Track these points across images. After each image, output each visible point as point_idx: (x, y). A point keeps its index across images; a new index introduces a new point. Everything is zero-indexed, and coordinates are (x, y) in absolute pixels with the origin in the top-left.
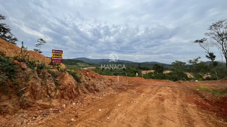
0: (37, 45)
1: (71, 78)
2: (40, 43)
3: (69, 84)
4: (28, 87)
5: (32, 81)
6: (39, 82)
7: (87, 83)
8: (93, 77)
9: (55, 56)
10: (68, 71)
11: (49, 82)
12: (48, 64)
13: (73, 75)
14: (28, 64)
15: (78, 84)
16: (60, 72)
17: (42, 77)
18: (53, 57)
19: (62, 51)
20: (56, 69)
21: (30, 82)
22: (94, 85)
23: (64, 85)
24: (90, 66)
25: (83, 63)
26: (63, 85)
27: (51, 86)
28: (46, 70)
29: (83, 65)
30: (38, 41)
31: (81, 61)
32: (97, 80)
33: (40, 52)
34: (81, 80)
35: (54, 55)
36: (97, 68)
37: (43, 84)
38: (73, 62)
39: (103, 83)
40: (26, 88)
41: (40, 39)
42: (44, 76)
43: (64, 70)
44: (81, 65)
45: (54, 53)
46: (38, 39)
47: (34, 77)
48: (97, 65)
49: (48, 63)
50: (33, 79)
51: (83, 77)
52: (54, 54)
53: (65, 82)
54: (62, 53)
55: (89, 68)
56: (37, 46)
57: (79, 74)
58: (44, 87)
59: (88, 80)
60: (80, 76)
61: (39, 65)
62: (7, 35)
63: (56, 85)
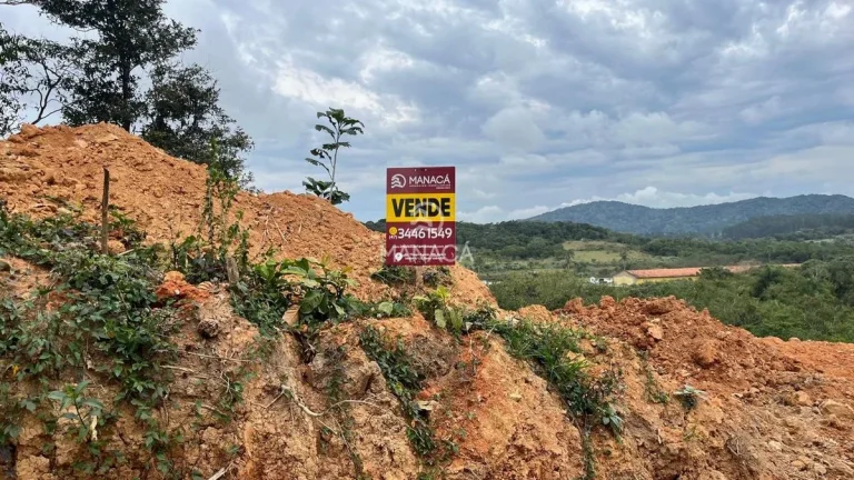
0: (314, 152)
1: (531, 393)
2: (331, 141)
3: (521, 450)
4: (235, 471)
5: (259, 418)
6: (306, 432)
7: (672, 438)
8: (706, 367)
9: (408, 214)
10: (502, 331)
11: (373, 430)
12: (374, 277)
13: (544, 358)
14: (237, 291)
15: (594, 446)
16: (447, 340)
17: (324, 382)
18: (398, 225)
19: (451, 172)
20: (418, 317)
21: (248, 424)
22: (735, 459)
23: (477, 459)
24: (656, 260)
25: (601, 243)
26: (469, 453)
27: (387, 459)
28: (349, 328)
29: (604, 257)
30: (319, 128)
31: (587, 227)
32: (748, 398)
33: (337, 198)
34: (613, 408)
35: (398, 213)
36: (708, 274)
37: (327, 442)
38: (537, 241)
39: (813, 434)
40: (222, 472)
41: (328, 114)
42: (338, 374)
43: (472, 319)
44: (587, 257)
45: (397, 191)
46: (319, 115)
47: (270, 390)
48: (713, 248)
49: (372, 270)
50: (268, 401)
51: (633, 382)
52: (398, 197)
53: (488, 432)
54: (452, 190)
55: (647, 273)
56: (317, 158)
57: (586, 346)
58: (336, 469)
59: (677, 406)
60: (601, 370)
61: (309, 291)
62: (205, 126)
63: (418, 454)
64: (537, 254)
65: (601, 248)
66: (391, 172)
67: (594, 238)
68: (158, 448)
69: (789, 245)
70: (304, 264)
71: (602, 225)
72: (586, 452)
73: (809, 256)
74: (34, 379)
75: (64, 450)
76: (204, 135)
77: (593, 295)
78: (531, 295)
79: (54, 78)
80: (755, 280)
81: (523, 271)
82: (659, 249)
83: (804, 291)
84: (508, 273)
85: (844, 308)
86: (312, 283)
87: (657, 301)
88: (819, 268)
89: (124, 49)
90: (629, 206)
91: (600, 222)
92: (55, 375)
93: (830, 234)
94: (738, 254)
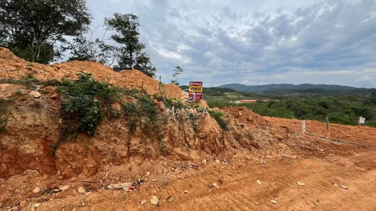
0: (173, 75)
1: (214, 123)
2: (177, 73)
3: (211, 132)
5: (170, 124)
6: (177, 126)
7: (238, 132)
8: (249, 121)
9: (193, 90)
10: (209, 112)
11: (187, 127)
12: (186, 101)
13: (217, 117)
14: (165, 103)
15: (224, 132)
17: (179, 119)
18: (191, 92)
19: (201, 83)
21: (168, 125)
22: (250, 136)
24: (246, 98)
26: (203, 132)
27: (190, 132)
29: (234, 96)
30: (175, 70)
31: (230, 89)
32: (257, 127)
33: (177, 84)
34: (228, 126)
35: (191, 90)
36: (258, 102)
37: (180, 128)
38: (219, 92)
39: (267, 134)
40: (165, 132)
41: (177, 67)
42: (182, 118)
44: (230, 96)
45: (191, 85)
46: (175, 67)
48: (260, 96)
50: (171, 121)
51: (232, 122)
52: (192, 87)
53: (206, 129)
54: (201, 86)
55: (244, 100)
57: (225, 116)
58: (181, 133)
59: (240, 127)
60: (227, 120)
61: (176, 104)
62: (147, 66)
63: (194, 131)
64: (219, 95)
65: (233, 94)
66: (190, 82)
67: (232, 92)
68: (156, 127)
69: (278, 96)
70: (175, 99)
71: (234, 89)
72: (223, 133)
73: (282, 98)
74: (139, 116)
75: (143, 126)
76: (147, 68)
77: (228, 105)
78: (216, 105)
79: (116, 54)
80: (268, 103)
81: (215, 99)
82: (247, 95)
83: (280, 106)
84: (211, 99)
85: (289, 111)
86: (177, 102)
87: (241, 108)
88: (284, 101)
89: (130, 49)
90: (241, 85)
91: (234, 88)
92: (141, 115)
93: (288, 93)
94: (265, 97)
